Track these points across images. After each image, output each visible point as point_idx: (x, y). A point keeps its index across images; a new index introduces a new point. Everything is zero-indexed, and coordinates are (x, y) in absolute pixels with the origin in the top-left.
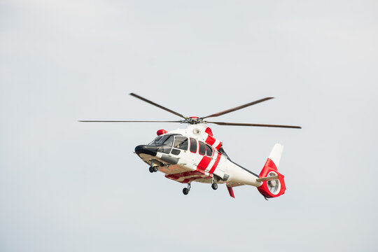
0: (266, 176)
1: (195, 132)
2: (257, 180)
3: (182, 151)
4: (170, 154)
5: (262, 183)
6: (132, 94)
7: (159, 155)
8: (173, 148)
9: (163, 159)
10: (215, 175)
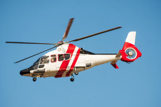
2: (116, 57)
3: (45, 64)
4: (38, 69)
5: (121, 56)
7: (32, 72)
8: (39, 65)
9: (35, 73)
10: (77, 67)
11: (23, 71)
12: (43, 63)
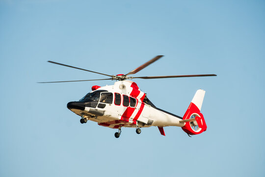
0: (188, 118)
1: (121, 87)
2: (180, 122)
3: (107, 105)
4: (97, 108)
5: (185, 123)
6: (49, 62)
7: (87, 109)
8: (99, 103)
9: (90, 112)
10: (139, 122)
11: (73, 104)
12: (104, 101)
